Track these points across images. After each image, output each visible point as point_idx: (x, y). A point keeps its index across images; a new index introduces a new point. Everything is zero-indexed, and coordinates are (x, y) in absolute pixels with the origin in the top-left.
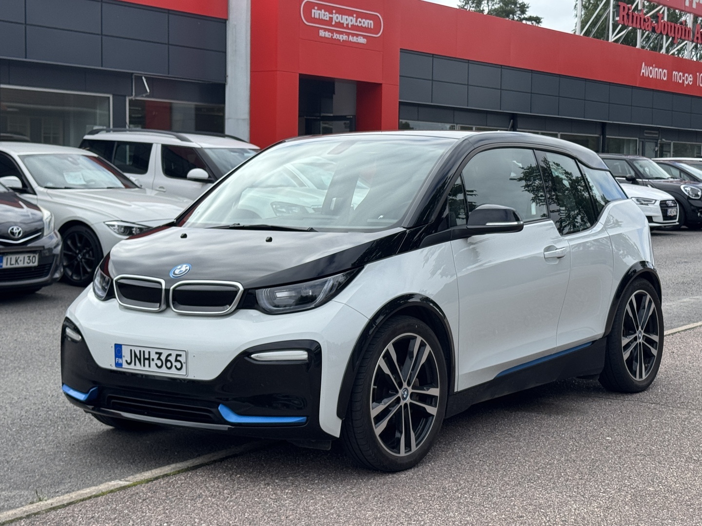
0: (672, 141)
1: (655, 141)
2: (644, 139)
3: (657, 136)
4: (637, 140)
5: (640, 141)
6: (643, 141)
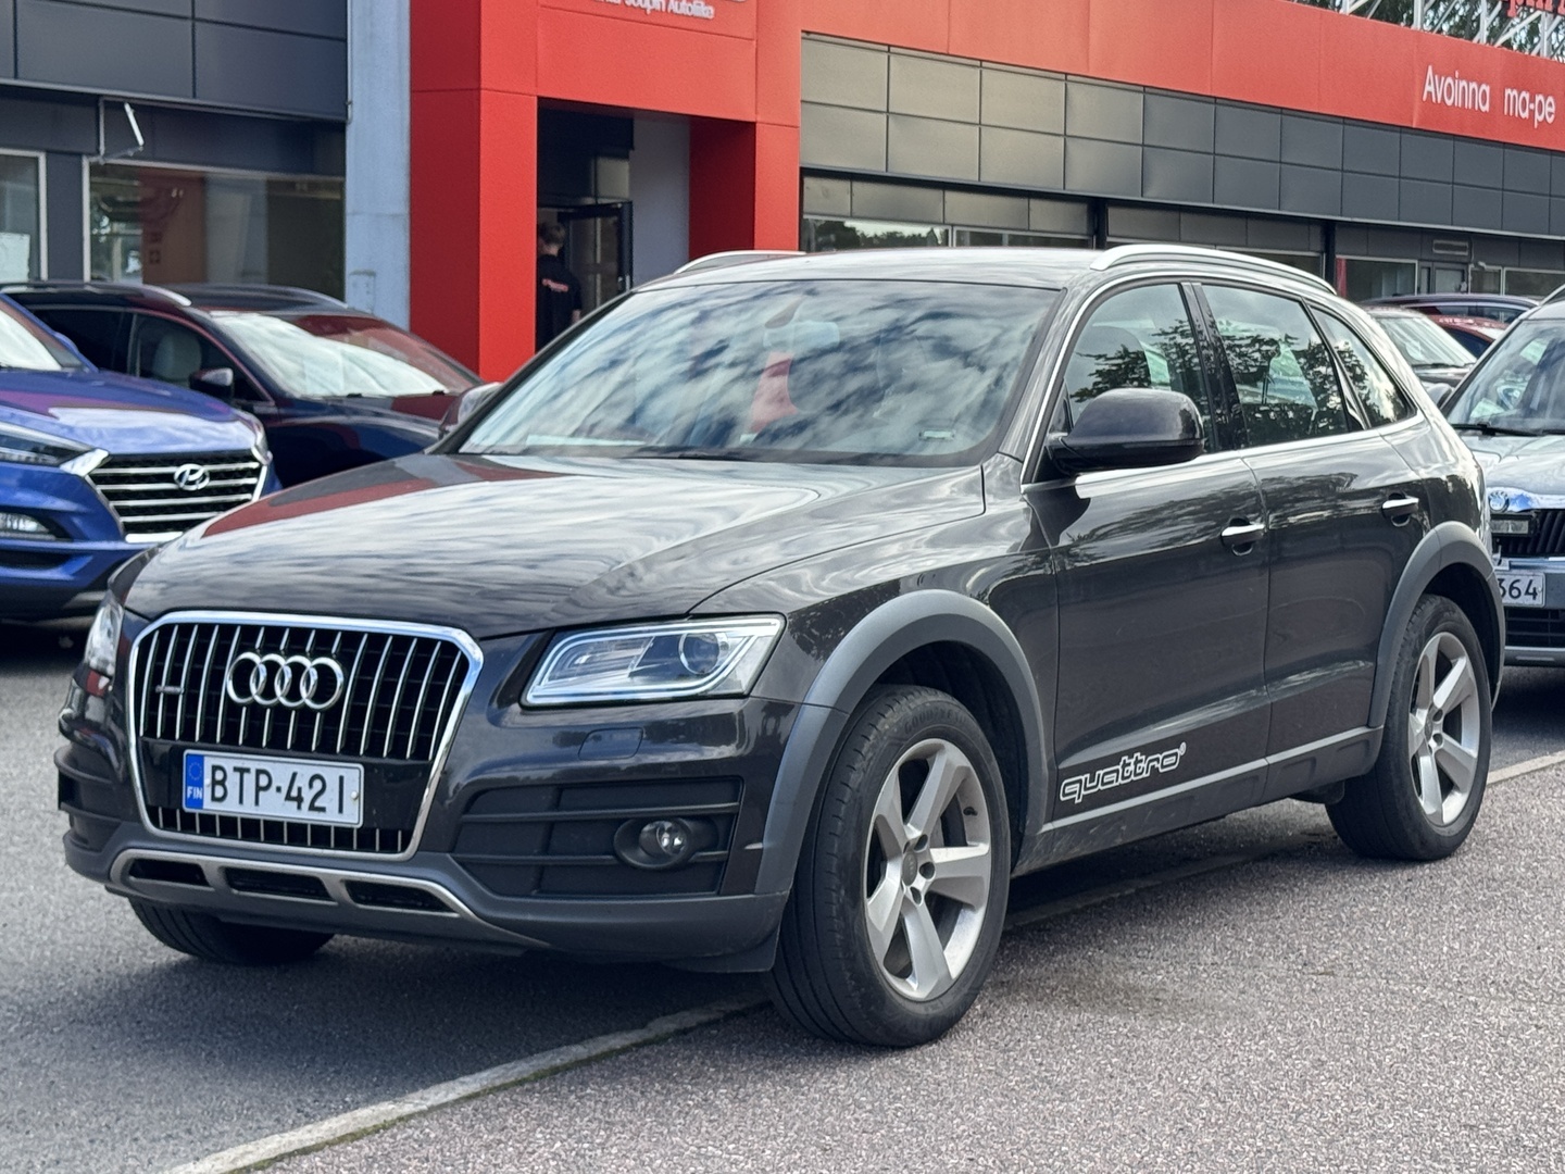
0: (1503, 267)
1: (1460, 267)
2: (1433, 261)
3: (1465, 254)
4: (1414, 264)
5: (1423, 268)
6: (1429, 269)
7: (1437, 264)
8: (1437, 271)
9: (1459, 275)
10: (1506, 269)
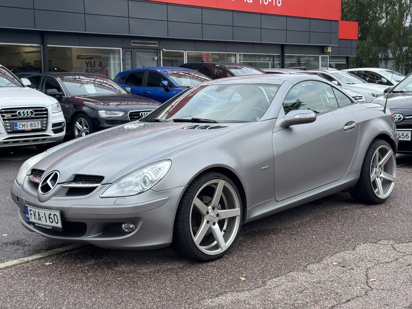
0: (185, 51)
1: (155, 51)
2: (133, 48)
3: (157, 46)
4: (120, 50)
5: (126, 51)
6: (131, 51)
7: (135, 50)
8: (136, 52)
9: (156, 54)
10: (186, 52)
